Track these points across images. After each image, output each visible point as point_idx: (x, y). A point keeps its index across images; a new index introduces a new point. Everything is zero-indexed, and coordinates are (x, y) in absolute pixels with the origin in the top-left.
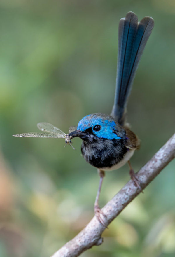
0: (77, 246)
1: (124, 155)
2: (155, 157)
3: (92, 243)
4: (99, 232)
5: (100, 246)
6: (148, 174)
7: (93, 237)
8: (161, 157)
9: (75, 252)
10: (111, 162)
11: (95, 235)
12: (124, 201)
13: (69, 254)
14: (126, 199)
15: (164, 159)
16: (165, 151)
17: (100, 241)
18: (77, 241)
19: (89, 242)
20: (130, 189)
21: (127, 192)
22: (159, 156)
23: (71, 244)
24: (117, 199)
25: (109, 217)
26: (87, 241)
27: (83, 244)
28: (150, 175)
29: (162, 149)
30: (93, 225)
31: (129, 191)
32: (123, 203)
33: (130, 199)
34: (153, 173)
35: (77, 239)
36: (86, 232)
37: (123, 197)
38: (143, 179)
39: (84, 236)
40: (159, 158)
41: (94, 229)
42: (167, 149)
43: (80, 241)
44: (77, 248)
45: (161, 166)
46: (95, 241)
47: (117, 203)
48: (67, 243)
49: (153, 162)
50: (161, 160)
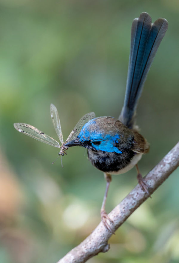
0: (83, 252)
1: (131, 159)
2: (163, 161)
3: (98, 249)
4: (106, 239)
5: (106, 253)
6: (157, 178)
7: (100, 243)
8: (170, 161)
9: (81, 259)
10: (117, 166)
11: (101, 241)
12: (131, 206)
13: (74, 261)
14: (133, 204)
15: (172, 163)
16: (174, 154)
17: (107, 248)
18: (83, 247)
19: (95, 249)
20: (138, 193)
21: (135, 197)
22: (167, 160)
23: (77, 251)
24: (124, 204)
25: (116, 223)
26: (93, 247)
27: (89, 250)
28: (158, 179)
29: (171, 153)
30: (99, 231)
31: (136, 196)
32: (130, 208)
33: (137, 204)
34: (161, 177)
35: (83, 245)
36: (92, 239)
37: (131, 202)
38: (151, 183)
39: (90, 242)
40: (167, 162)
41: (100, 235)
42: (175, 152)
43: (85, 247)
44: (82, 254)
45: (170, 169)
46: (101, 247)
47: (124, 208)
48: (73, 250)
49: (162, 166)
50: (170, 163)
